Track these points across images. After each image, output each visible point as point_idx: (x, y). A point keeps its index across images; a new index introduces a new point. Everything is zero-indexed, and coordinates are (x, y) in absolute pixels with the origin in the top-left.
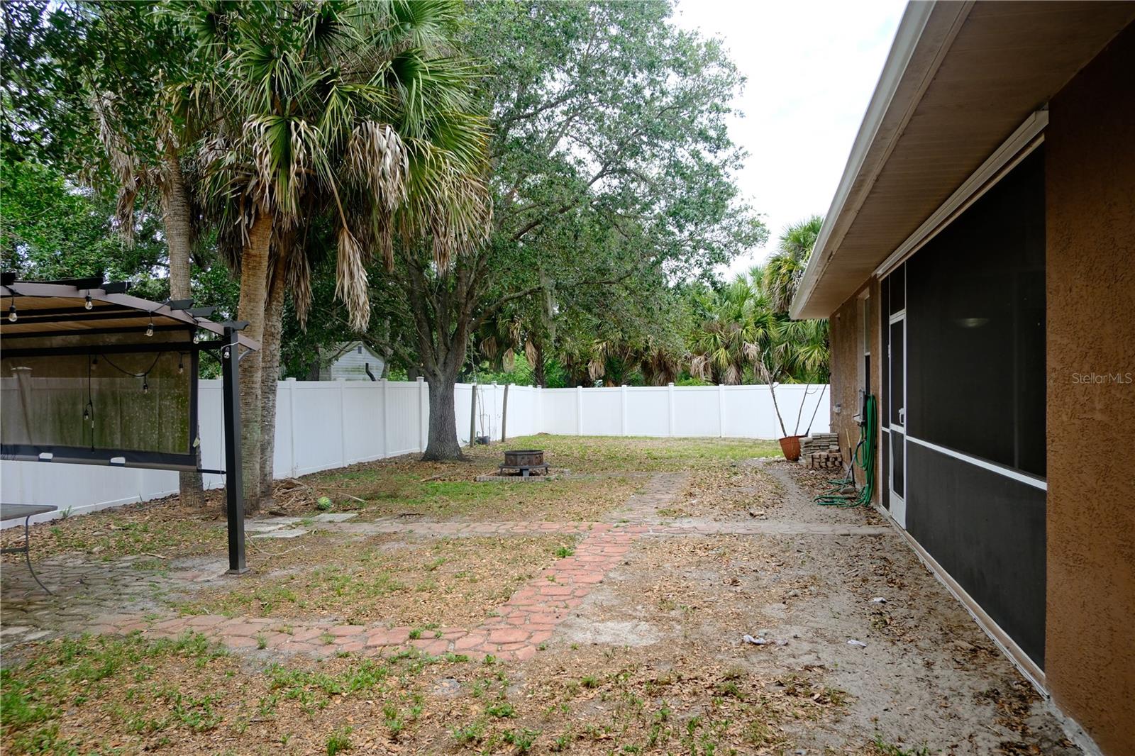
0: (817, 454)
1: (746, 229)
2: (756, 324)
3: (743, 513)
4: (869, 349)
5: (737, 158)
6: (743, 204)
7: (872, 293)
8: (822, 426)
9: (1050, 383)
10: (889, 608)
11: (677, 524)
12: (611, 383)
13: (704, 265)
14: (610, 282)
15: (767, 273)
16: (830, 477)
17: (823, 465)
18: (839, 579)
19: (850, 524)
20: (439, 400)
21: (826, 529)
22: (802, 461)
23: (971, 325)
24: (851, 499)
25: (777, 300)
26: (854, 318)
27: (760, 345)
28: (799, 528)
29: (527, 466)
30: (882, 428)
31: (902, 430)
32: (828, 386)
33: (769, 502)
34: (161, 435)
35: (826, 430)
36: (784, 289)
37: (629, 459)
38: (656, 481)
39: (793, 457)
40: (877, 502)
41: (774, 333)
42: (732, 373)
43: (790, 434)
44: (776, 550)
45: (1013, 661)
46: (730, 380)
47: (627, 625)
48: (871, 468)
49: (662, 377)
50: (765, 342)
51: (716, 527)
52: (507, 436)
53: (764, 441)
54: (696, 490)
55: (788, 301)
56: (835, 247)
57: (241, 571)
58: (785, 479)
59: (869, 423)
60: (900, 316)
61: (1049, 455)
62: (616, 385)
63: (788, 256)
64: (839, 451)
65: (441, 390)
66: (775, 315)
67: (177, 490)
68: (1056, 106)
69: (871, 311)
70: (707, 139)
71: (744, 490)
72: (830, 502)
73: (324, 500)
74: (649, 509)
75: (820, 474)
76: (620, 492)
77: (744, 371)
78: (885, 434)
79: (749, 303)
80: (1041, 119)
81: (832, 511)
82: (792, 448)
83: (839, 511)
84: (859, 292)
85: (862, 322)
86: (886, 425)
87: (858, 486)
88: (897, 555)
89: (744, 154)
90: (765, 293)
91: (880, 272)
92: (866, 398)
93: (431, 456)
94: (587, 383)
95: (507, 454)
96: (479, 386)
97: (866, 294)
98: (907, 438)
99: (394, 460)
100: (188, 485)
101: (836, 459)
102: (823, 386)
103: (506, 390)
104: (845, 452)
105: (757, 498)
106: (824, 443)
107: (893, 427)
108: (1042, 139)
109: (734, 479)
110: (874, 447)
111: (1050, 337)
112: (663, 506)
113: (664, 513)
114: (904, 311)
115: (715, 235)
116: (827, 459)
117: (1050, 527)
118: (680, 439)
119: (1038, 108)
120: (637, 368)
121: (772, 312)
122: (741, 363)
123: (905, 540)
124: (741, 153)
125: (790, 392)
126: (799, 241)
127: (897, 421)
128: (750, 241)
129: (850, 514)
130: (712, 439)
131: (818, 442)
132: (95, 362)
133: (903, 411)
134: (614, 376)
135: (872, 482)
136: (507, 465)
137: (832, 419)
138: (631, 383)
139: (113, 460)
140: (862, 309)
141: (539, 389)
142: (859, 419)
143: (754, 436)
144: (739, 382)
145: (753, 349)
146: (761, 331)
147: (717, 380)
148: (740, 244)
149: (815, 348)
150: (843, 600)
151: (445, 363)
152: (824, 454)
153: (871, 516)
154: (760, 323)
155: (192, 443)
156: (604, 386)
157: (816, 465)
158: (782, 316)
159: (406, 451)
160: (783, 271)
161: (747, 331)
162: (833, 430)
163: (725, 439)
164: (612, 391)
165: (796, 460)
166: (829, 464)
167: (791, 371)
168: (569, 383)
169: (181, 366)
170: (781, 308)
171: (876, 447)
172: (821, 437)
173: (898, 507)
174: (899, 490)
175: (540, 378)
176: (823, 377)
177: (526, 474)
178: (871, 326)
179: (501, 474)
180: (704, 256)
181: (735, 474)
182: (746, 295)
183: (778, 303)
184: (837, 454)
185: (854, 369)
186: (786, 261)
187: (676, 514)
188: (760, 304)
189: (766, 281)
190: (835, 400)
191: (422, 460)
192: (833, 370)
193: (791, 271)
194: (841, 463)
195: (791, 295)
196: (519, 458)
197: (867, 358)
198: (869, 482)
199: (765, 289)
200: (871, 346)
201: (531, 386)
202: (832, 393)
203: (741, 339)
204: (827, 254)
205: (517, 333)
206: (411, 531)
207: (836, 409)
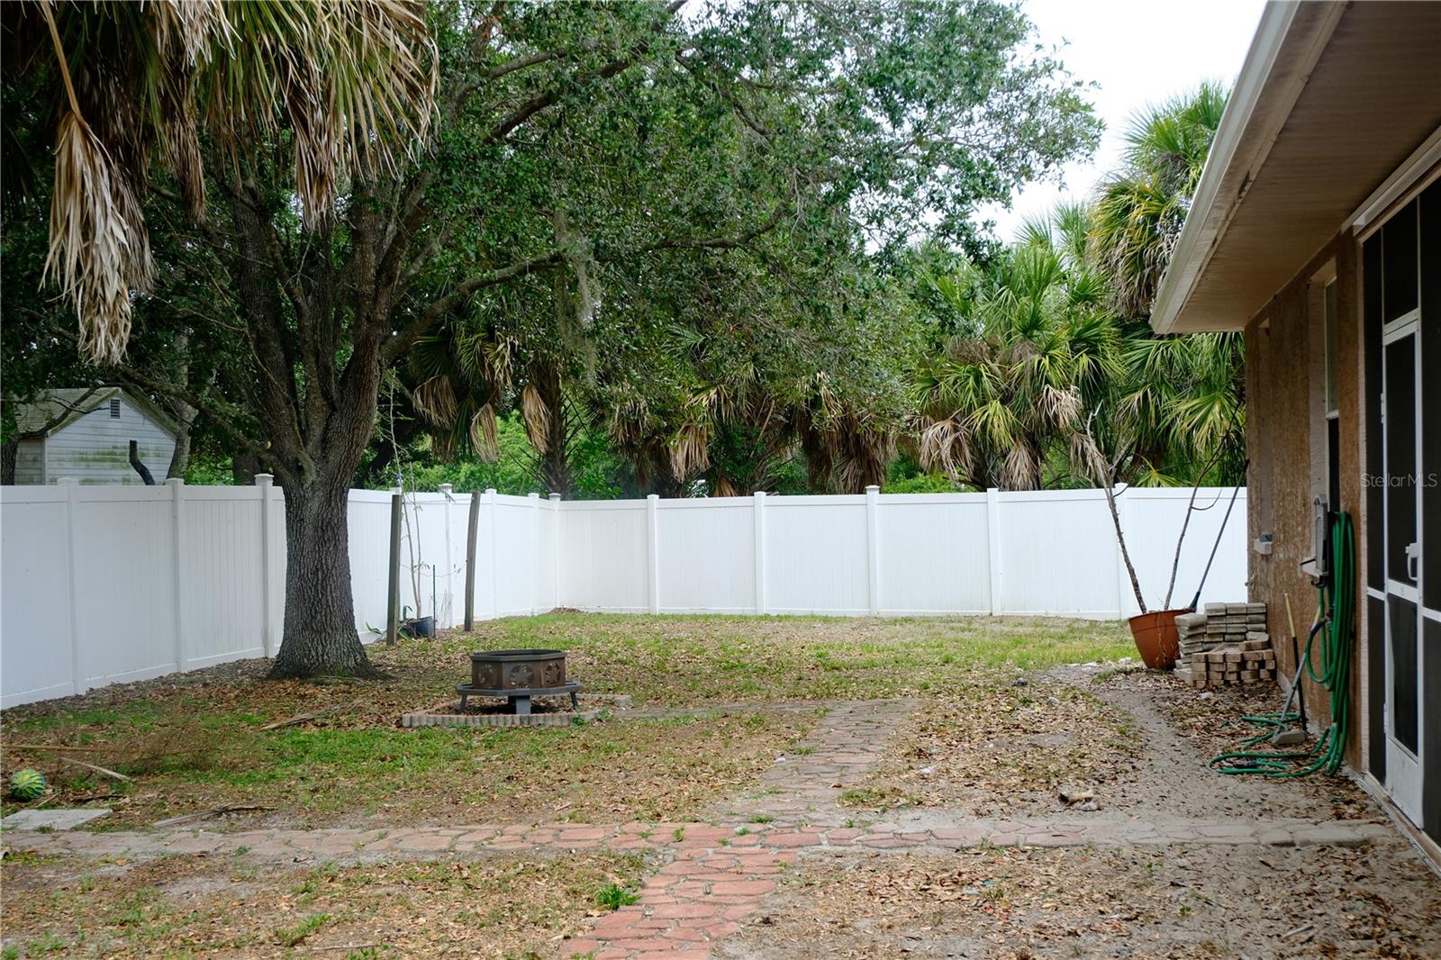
0: (1216, 653)
1: (1049, 117)
2: (1072, 344)
3: (1044, 796)
6: (1039, 57)
7: (1343, 271)
8: (1230, 586)
11: (888, 825)
12: (728, 489)
13: (949, 204)
14: (724, 245)
15: (1098, 221)
17: (1232, 678)
20: (309, 532)
21: (1238, 830)
22: (1184, 670)
24: (1298, 758)
25: (1120, 289)
26: (1301, 330)
27: (1083, 392)
28: (1176, 828)
29: (525, 690)
30: (1367, 591)
31: (1413, 594)
32: (1243, 491)
33: (1105, 770)
35: (1238, 595)
36: (1137, 261)
37: (771, 669)
38: (837, 722)
39: (1161, 660)
40: (1356, 765)
41: (1115, 365)
42: (1020, 460)
43: (1155, 605)
44: (1121, 883)
46: (1015, 479)
48: (1343, 685)
49: (850, 469)
50: (1094, 388)
51: (980, 830)
52: (479, 615)
53: (1093, 624)
54: (933, 744)
55: (1148, 289)
58: (1143, 715)
59: (1337, 580)
60: (1406, 326)
62: (741, 494)
63: (1149, 182)
64: (1268, 645)
65: (314, 506)
66: (1119, 322)
69: (1341, 312)
71: (1045, 740)
72: (1247, 766)
73: (27, 778)
74: (821, 791)
75: (1225, 700)
76: (751, 749)
77: (1046, 456)
78: (1375, 605)
79: (1055, 296)
81: (1251, 787)
82: (1159, 639)
83: (1269, 789)
84: (1312, 267)
85: (1321, 337)
86: (1376, 582)
87: (1313, 729)
88: (1404, 890)
90: (1094, 271)
91: (1360, 221)
92: (1331, 518)
94: (669, 487)
95: (478, 661)
96: (410, 497)
97: (1328, 274)
98: (1424, 611)
99: (200, 678)
101: (1262, 664)
102: (1230, 491)
103: (475, 505)
104: (1281, 648)
105: (1076, 759)
106: (1235, 626)
107: (1394, 587)
109: (1023, 714)
110: (1349, 636)
112: (853, 782)
113: (855, 799)
114: (1416, 314)
115: (974, 130)
116: (1242, 664)
118: (895, 622)
120: (793, 452)
121: (1110, 315)
122: (1041, 437)
123: (1422, 852)
125: (1154, 507)
126: (1173, 146)
127: (1401, 574)
128: (1057, 146)
129: (1294, 794)
130: (970, 619)
131: (1219, 625)
133: (1416, 550)
134: (733, 471)
135: (1345, 718)
136: (476, 686)
137: (1252, 569)
138: (779, 486)
140: (1321, 307)
141: (556, 502)
142: (1314, 570)
144: (1035, 482)
145: (1067, 404)
146: (1086, 361)
147: (982, 479)
148: (1033, 154)
149: (1216, 402)
151: (324, 441)
152: (1234, 652)
153: (1344, 799)
154: (1085, 342)
156: (711, 494)
157: (1216, 679)
158: (1135, 324)
159: (229, 657)
160: (1136, 216)
161: (1052, 360)
162: (1254, 596)
163: (1001, 620)
164: (721, 507)
165: (1169, 667)
166: (1247, 676)
167: (1155, 457)
170: (1131, 304)
171: (1354, 635)
172: (1227, 613)
174: (1407, 736)
175: (558, 474)
176: (1231, 475)
177: (523, 708)
178: (1340, 344)
179: (463, 709)
180: (947, 181)
181: (1026, 702)
182: (1048, 274)
183: (1124, 294)
184: (1265, 654)
185: (1302, 450)
186: (1143, 195)
187: (886, 800)
188: (1083, 296)
189: (1095, 242)
190: (1258, 525)
191: (269, 677)
192: (1251, 454)
193: (1155, 218)
194: (1273, 674)
195: (1154, 276)
196: (506, 671)
197: (1334, 424)
198: (1338, 719)
199: (1093, 263)
200: (1340, 396)
201: (535, 496)
202: (1251, 508)
203: (1038, 379)
204: (1241, 183)
205: (501, 366)
206: (242, 851)
207: (1261, 547)
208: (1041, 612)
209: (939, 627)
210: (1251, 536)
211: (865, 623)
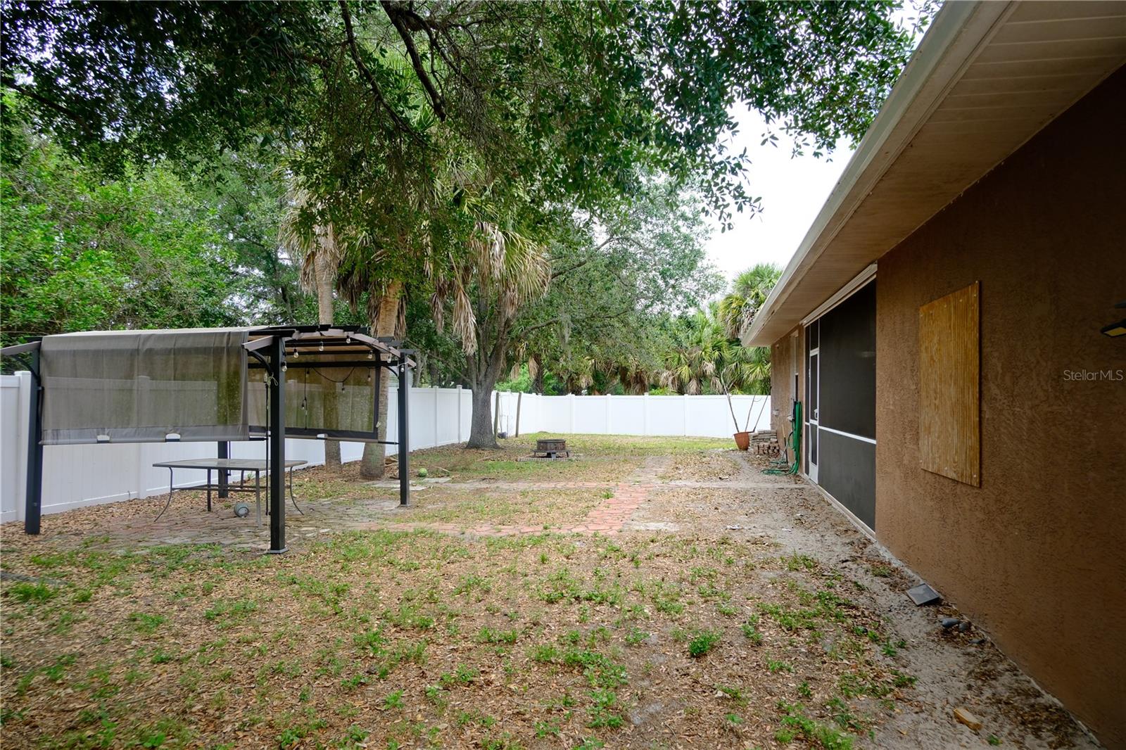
0: (761, 444)
1: (711, 280)
2: (713, 347)
3: (714, 478)
4: (797, 370)
5: (707, 232)
6: (710, 263)
7: (799, 333)
8: (765, 425)
9: (877, 393)
10: (805, 518)
11: (673, 483)
12: (596, 393)
13: (682, 308)
14: (610, 317)
15: (722, 307)
16: (771, 460)
17: (766, 452)
18: (777, 508)
19: (785, 483)
20: (480, 403)
21: (769, 485)
22: (751, 449)
23: (866, 356)
24: (785, 470)
25: (728, 330)
26: (788, 350)
27: (716, 364)
28: (753, 485)
29: (554, 451)
30: (805, 423)
31: (816, 423)
32: (769, 397)
33: (731, 473)
34: (352, 420)
35: (768, 428)
36: (734, 321)
37: (620, 449)
38: (649, 460)
39: (744, 447)
40: (802, 472)
41: (727, 355)
42: (693, 385)
43: (742, 430)
44: (738, 495)
45: (864, 532)
46: (692, 391)
47: (663, 524)
48: (798, 449)
49: (638, 387)
50: (720, 363)
51: (698, 485)
52: (520, 433)
53: (719, 439)
54: (680, 466)
55: (738, 329)
56: (777, 308)
57: (408, 505)
58: (739, 460)
59: (797, 420)
60: (815, 352)
61: (877, 427)
62: (601, 394)
63: (739, 295)
64: (777, 442)
65: (481, 395)
66: (728, 340)
67: (323, 462)
68: (880, 263)
69: (799, 346)
70: (686, 219)
71: (713, 466)
72: (770, 472)
73: (423, 470)
74: (652, 476)
75: (764, 457)
76: (627, 467)
77: (703, 383)
78: (807, 426)
79: (708, 331)
80: (874, 267)
81: (772, 477)
82: (743, 441)
83: (777, 477)
84: (792, 331)
85: (793, 352)
86: (807, 421)
87: (790, 464)
88: (812, 498)
89: (712, 229)
90: (720, 324)
91: (805, 322)
92: (795, 403)
93: (473, 445)
94: (577, 392)
95: (540, 442)
96: (501, 394)
97: (796, 334)
98: (819, 427)
99: (442, 448)
100: (332, 458)
101: (775, 448)
102: (765, 396)
103: (520, 396)
104: (781, 443)
105: (722, 470)
106: (767, 436)
107: (812, 421)
108: (875, 276)
109: (704, 460)
110: (800, 435)
111: (877, 371)
112: (659, 474)
113: (662, 478)
114: (818, 349)
115: (688, 285)
116: (769, 448)
117: (877, 461)
118: (654, 437)
119: (872, 263)
120: (617, 380)
121: (725, 338)
122: (701, 378)
123: (817, 490)
124: (709, 228)
125: (741, 401)
126: (748, 284)
127: (813, 418)
128: (714, 289)
129: (784, 479)
130: (679, 437)
131: (761, 436)
132: (308, 373)
133: (817, 411)
134: (599, 386)
135: (798, 459)
136: (539, 450)
137: (772, 420)
138: (616, 393)
139: (319, 436)
140: (794, 344)
141: (540, 396)
142: (791, 418)
143: (711, 435)
144: (699, 392)
145: (710, 367)
146: (717, 353)
147: (681, 391)
148: (706, 292)
149: (757, 366)
150: (780, 515)
151: (485, 375)
152: (767, 444)
153: (797, 478)
154: (717, 347)
155: (375, 425)
156: (589, 394)
157: (761, 452)
158: (734, 341)
159: (450, 442)
160: (734, 305)
161: (705, 353)
162: (772, 428)
163: (689, 437)
164: (596, 399)
165: (746, 449)
166: (770, 451)
167: (739, 385)
168: (561, 392)
169: (369, 376)
170: (733, 335)
171: (801, 436)
172: (765, 433)
173: (814, 470)
174: (814, 461)
175: (539, 386)
176: (766, 390)
177: (554, 457)
178: (799, 355)
179: (534, 456)
180: (682, 302)
181: (704, 457)
182: (706, 324)
183: (730, 331)
184: (776, 445)
185: (787, 385)
186: (737, 299)
187: (671, 478)
188: (716, 332)
189: (720, 313)
190: (774, 407)
191: (467, 447)
192: (772, 384)
193: (740, 307)
194: (778, 451)
195: (740, 325)
196: (549, 445)
197: (797, 376)
198: (796, 459)
199: (720, 319)
200: (799, 369)
201: (534, 394)
202: (772, 401)
203: (701, 359)
204: (772, 312)
205: (522, 351)
206: (497, 487)
207: (775, 413)
208: (701, 435)
209: (668, 439)
210: (772, 410)
211: (644, 437)
